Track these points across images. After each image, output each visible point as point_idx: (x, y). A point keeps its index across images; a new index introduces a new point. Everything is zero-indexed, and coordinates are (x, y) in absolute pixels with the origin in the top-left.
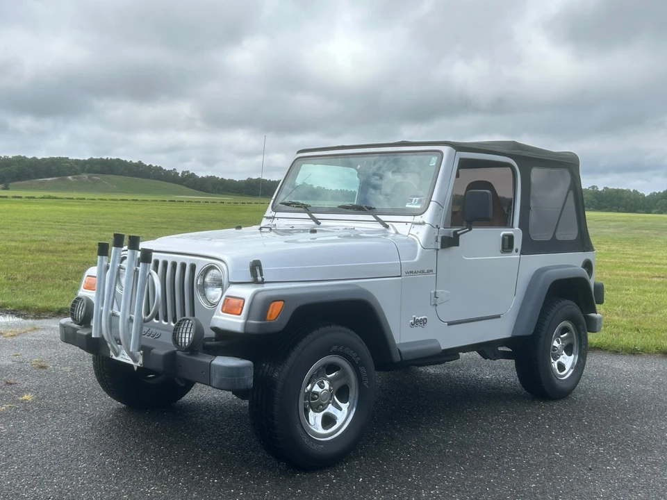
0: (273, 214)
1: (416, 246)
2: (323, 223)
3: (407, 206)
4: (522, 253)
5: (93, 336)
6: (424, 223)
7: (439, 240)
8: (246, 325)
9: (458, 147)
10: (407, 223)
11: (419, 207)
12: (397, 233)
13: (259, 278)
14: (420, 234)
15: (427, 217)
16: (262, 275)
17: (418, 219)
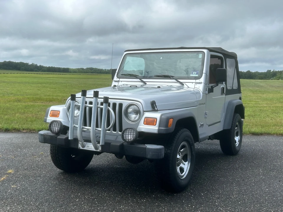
0: (118, 79)
1: (200, 93)
2: (148, 83)
3: (191, 75)
4: (226, 95)
5: (69, 139)
6: (201, 83)
7: (207, 90)
8: (159, 130)
9: (210, 50)
10: (192, 83)
11: (197, 76)
12: (188, 87)
13: (156, 109)
14: (200, 87)
15: (202, 80)
16: (156, 107)
17: (198, 81)
